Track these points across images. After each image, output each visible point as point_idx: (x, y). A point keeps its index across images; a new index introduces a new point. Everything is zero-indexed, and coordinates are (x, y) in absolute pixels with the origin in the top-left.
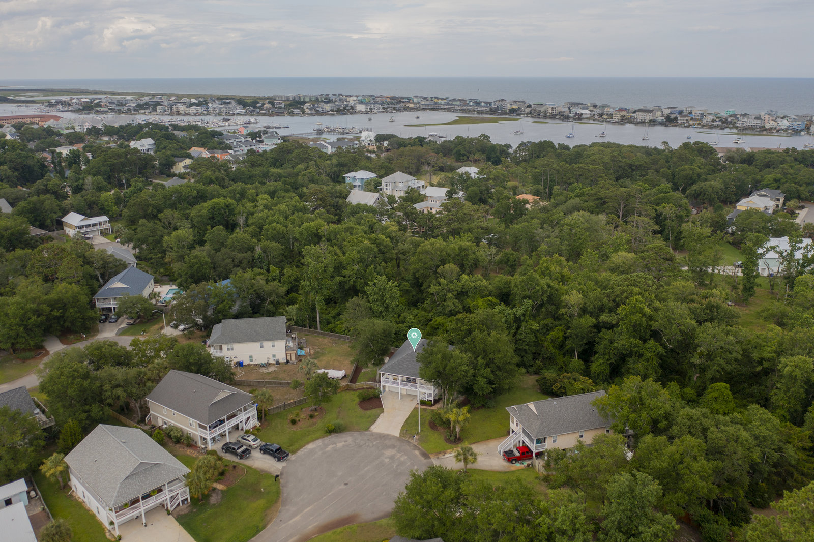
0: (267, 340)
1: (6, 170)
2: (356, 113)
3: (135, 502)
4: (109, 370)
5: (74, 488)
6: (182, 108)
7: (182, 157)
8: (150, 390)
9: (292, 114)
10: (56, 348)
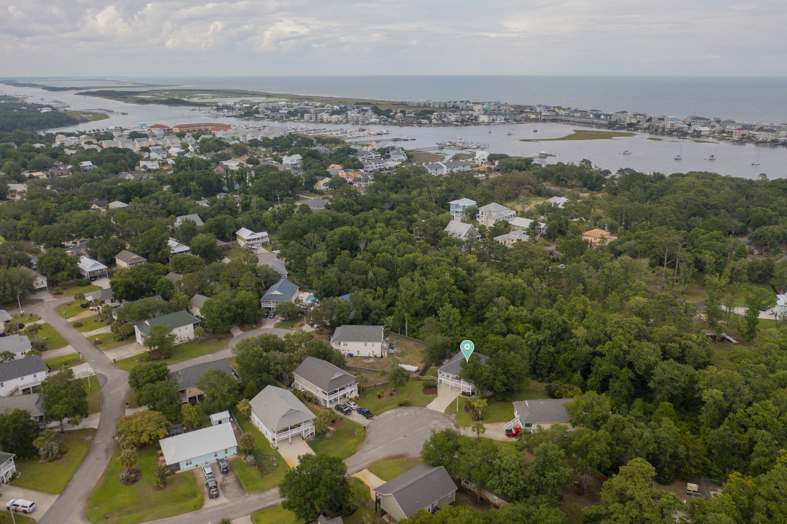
0: (369, 341)
1: (195, 186)
2: (479, 124)
3: (286, 430)
4: (273, 353)
5: (253, 420)
6: (325, 116)
7: (322, 176)
8: (295, 367)
9: (420, 124)
10: (237, 333)
